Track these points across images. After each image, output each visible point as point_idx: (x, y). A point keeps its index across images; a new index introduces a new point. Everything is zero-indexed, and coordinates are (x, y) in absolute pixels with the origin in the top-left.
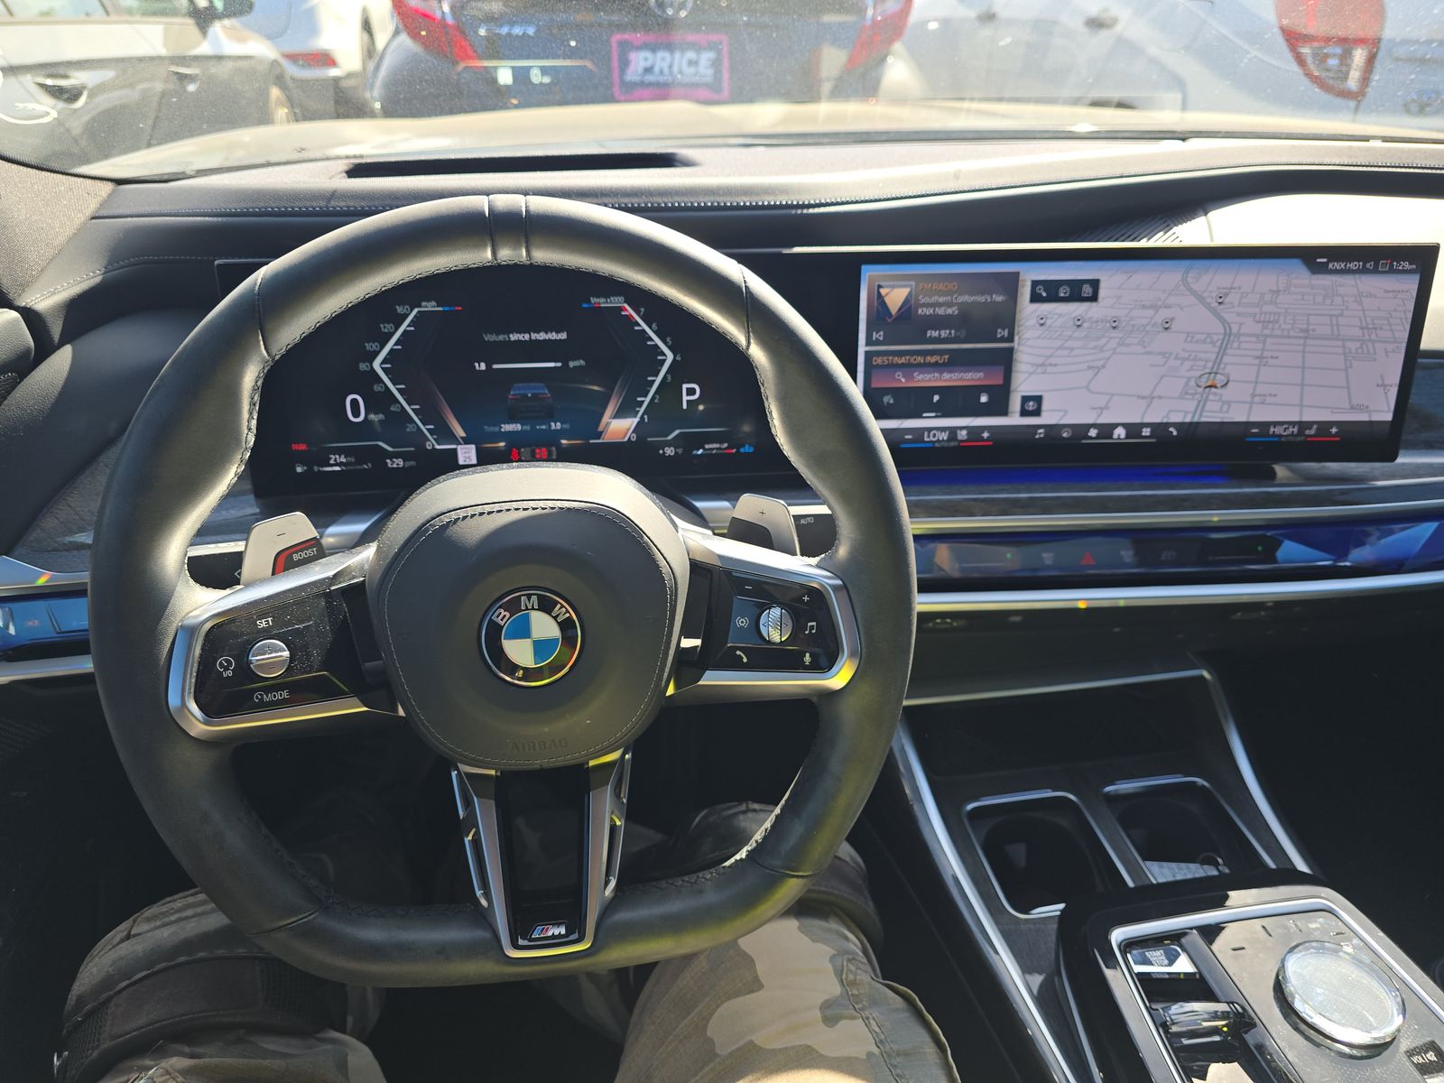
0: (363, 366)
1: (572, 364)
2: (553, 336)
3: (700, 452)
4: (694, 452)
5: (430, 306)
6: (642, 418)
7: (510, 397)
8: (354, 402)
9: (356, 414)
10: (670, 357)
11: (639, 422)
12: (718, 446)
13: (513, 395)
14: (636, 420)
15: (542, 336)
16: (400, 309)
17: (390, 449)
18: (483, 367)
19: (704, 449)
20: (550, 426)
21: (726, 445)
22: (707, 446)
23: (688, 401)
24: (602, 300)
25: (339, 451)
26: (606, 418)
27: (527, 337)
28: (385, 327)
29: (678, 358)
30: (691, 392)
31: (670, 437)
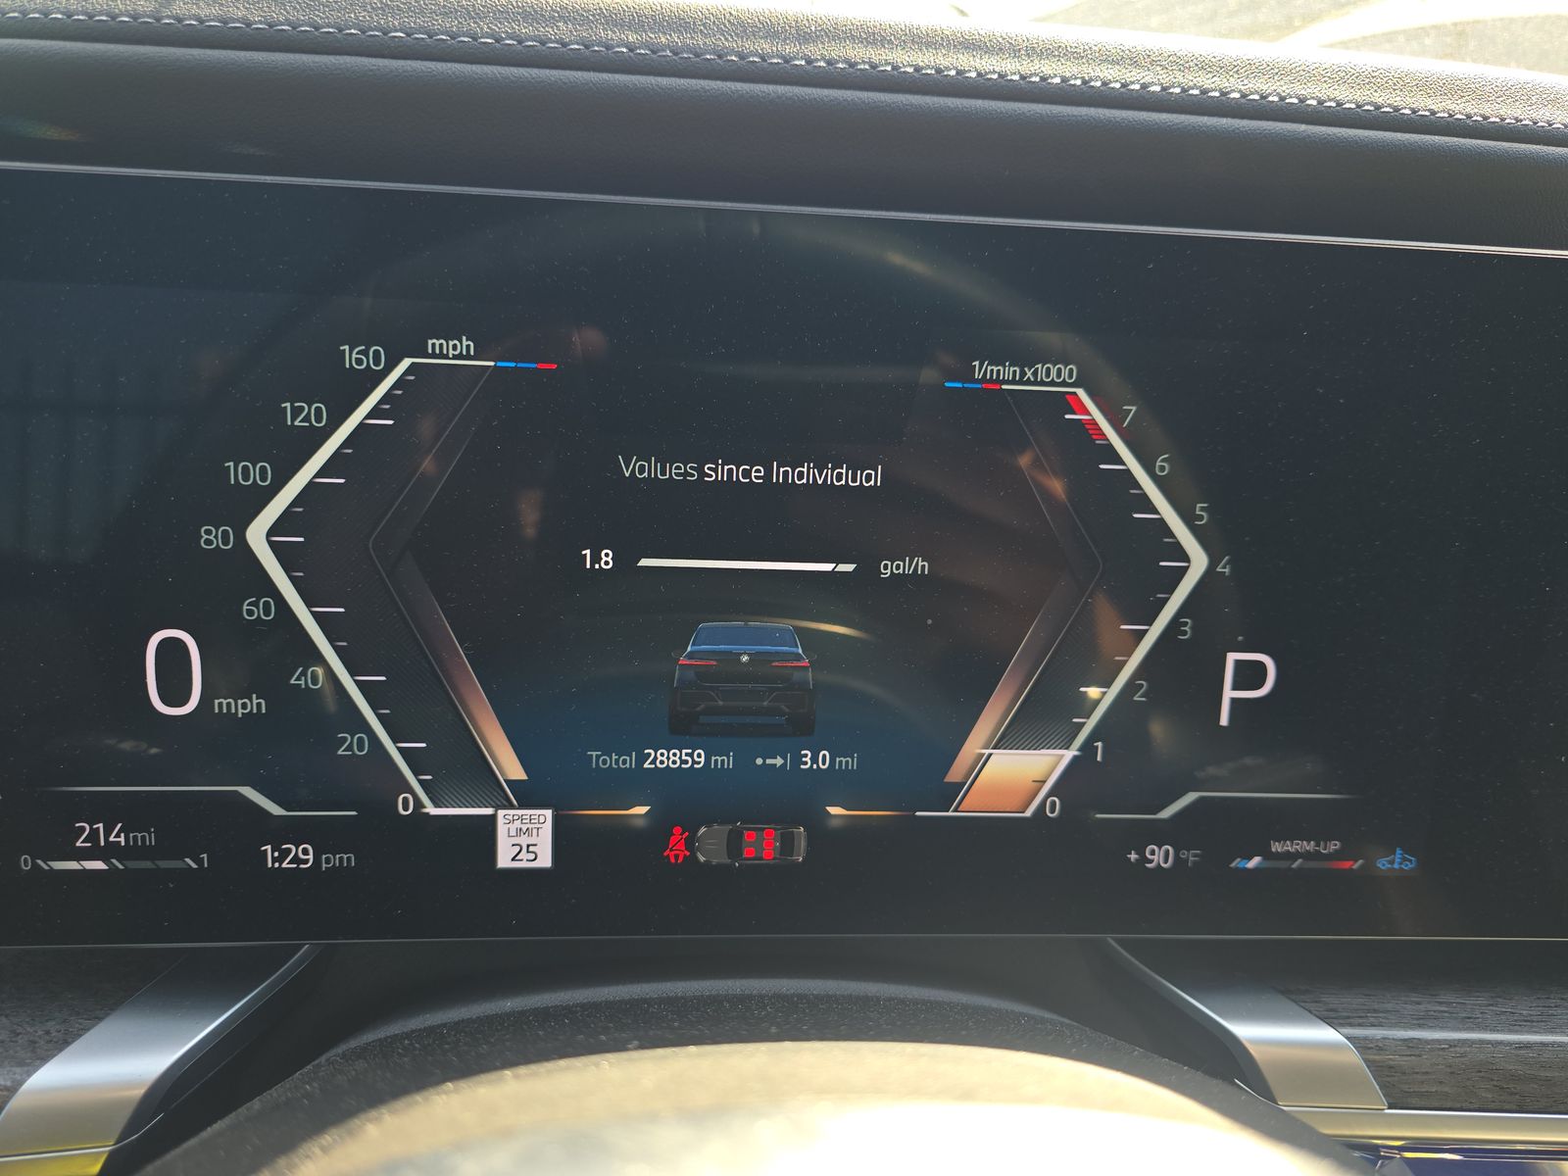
0: (212, 537)
1: (888, 569)
2: (840, 476)
3: (1254, 862)
4: (1237, 863)
5: (453, 352)
6: (1088, 747)
7: (683, 660)
8: (172, 653)
9: (175, 692)
10: (1199, 561)
11: (1075, 760)
12: (1310, 846)
13: (691, 656)
14: (1069, 755)
15: (806, 474)
16: (352, 357)
17: (276, 810)
18: (607, 558)
19: (1267, 855)
20: (798, 759)
21: (1334, 846)
22: (1277, 847)
23: (1234, 701)
24: (1009, 371)
25: (107, 810)
26: (974, 744)
27: (757, 473)
28: (296, 412)
29: (1224, 569)
30: (1249, 675)
31: (1166, 813)
